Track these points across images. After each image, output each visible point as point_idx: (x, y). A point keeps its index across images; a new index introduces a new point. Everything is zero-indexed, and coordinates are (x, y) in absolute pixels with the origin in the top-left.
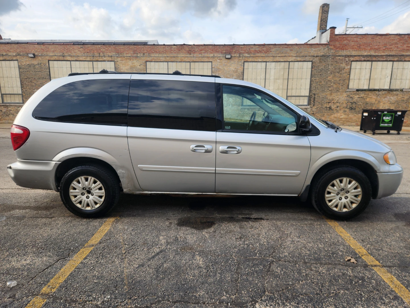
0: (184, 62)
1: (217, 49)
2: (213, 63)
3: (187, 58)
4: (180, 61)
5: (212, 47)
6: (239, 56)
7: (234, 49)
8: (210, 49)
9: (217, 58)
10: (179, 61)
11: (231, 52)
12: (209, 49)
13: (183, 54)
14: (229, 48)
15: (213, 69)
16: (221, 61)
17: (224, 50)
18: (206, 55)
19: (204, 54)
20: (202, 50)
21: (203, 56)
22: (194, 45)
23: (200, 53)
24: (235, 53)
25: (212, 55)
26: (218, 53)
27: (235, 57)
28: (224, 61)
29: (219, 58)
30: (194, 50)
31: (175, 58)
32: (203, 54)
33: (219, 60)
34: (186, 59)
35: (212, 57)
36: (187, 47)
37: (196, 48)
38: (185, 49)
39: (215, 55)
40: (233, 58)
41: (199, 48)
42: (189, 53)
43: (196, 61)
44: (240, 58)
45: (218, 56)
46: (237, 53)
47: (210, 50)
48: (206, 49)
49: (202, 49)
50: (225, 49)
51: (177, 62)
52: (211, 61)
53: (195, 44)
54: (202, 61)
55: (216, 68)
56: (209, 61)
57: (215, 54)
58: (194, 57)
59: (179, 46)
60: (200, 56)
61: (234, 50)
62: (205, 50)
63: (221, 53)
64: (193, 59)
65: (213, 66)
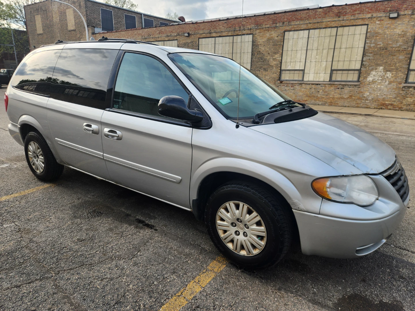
0: (329, 27)
1: (378, 7)
2: (369, 26)
3: (334, 22)
4: (325, 27)
5: (371, 5)
6: (412, 13)
7: (406, 4)
8: (368, 8)
9: (377, 19)
10: (323, 27)
11: (399, 8)
12: (366, 8)
13: (329, 18)
14: (397, 3)
15: (368, 34)
16: (382, 22)
17: (389, 8)
18: (361, 16)
19: (358, 15)
20: (356, 11)
21: (356, 18)
22: (346, 5)
23: (353, 14)
24: (407, 9)
25: (369, 15)
26: (378, 12)
27: (405, 15)
28: (387, 22)
29: (379, 19)
30: (344, 12)
31: (319, 24)
32: (356, 15)
33: (379, 21)
34: (333, 24)
35: (369, 18)
36: (336, 8)
37: (348, 9)
38: (333, 12)
39: (375, 15)
40: (400, 17)
41: (353, 8)
42: (337, 16)
43: (346, 25)
44: (412, 16)
45: (379, 15)
46: (409, 9)
47: (367, 10)
48: (362, 8)
49: (356, 9)
50: (391, 5)
51: (320, 28)
52: (367, 23)
53: (348, 3)
54: (355, 24)
55: (373, 32)
56: (364, 23)
57: (373, 14)
58: (343, 20)
59: (326, 8)
60: (352, 18)
61: (405, 6)
62: (360, 10)
63: (384, 12)
64: (342, 23)
65: (369, 30)
